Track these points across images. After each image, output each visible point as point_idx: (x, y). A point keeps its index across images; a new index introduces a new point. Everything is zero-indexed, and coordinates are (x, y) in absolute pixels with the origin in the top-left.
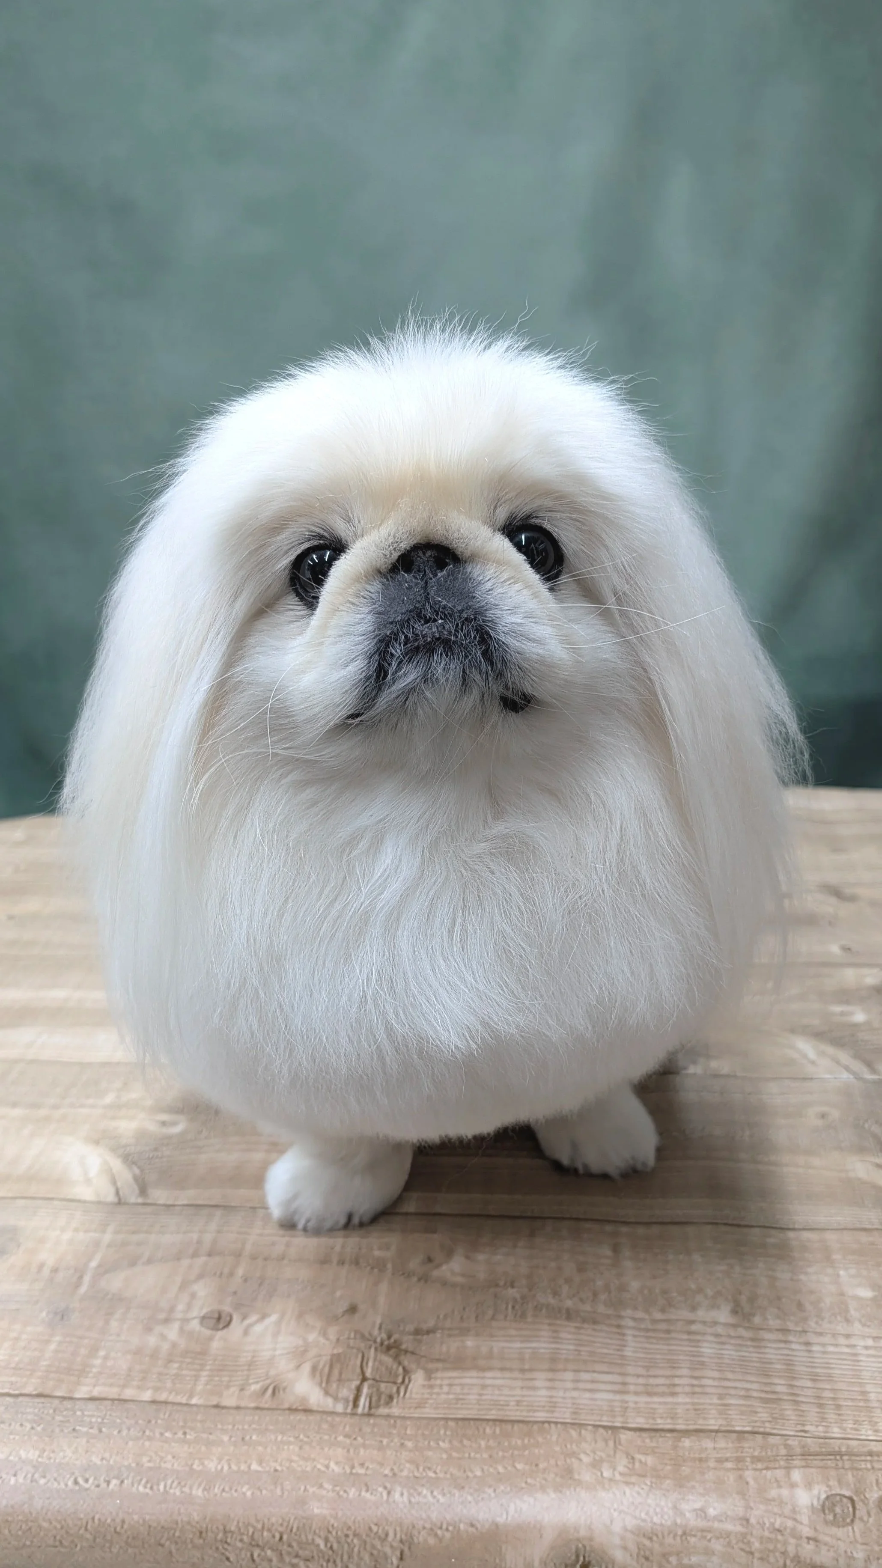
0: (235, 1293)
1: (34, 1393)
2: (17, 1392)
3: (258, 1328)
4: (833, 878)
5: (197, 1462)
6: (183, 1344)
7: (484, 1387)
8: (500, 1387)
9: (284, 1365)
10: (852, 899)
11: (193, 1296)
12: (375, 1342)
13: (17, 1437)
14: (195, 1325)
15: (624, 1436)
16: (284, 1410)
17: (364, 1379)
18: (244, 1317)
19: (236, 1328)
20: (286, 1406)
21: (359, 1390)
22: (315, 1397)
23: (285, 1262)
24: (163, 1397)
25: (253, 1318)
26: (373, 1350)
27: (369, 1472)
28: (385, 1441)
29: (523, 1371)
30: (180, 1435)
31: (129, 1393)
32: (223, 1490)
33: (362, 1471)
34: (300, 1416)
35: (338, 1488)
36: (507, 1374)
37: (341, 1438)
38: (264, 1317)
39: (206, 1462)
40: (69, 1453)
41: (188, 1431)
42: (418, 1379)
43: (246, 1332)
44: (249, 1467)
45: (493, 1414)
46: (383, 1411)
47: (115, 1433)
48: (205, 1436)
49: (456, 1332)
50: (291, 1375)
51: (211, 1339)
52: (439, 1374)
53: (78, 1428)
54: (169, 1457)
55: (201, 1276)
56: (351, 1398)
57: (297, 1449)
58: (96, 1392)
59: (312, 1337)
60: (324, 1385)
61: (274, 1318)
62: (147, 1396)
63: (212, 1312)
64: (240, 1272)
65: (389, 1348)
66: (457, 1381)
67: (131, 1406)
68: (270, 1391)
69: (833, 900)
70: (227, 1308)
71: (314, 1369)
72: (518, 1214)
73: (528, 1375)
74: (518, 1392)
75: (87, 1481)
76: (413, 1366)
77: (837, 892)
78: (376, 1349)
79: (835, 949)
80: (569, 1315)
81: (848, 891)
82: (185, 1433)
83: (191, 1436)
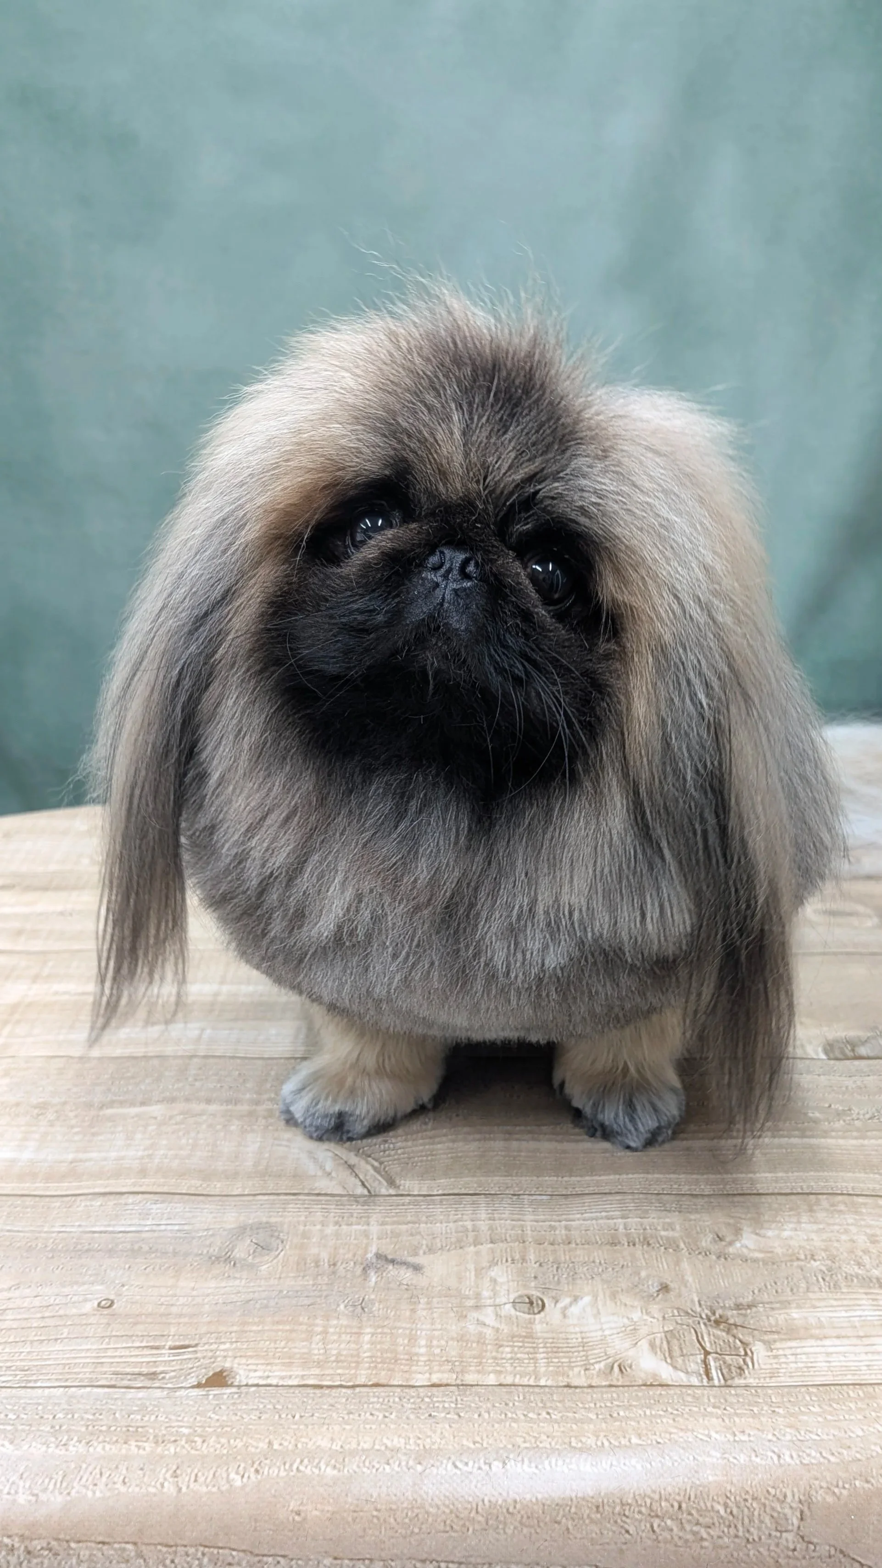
0: (535, 1277)
1: (370, 1383)
2: (350, 1384)
3: (575, 1310)
5: (573, 1439)
6: (505, 1328)
7: (828, 1354)
8: (844, 1354)
9: (619, 1346)
11: (494, 1281)
12: (701, 1317)
13: (374, 1427)
14: (509, 1310)
16: (639, 1386)
17: (707, 1353)
18: (556, 1301)
19: (553, 1312)
20: (640, 1383)
21: (705, 1362)
22: (665, 1372)
23: (573, 1245)
24: (509, 1380)
25: (566, 1301)
26: (703, 1326)
27: (752, 1439)
28: (755, 1410)
29: (859, 1337)
30: (544, 1414)
31: (470, 1378)
32: (612, 1465)
33: (745, 1438)
34: (659, 1390)
35: (726, 1456)
36: (845, 1341)
37: (709, 1409)
38: (576, 1299)
39: (584, 1440)
40: (436, 1438)
41: (551, 1411)
42: (759, 1350)
43: (564, 1314)
44: (630, 1441)
45: (849, 1379)
46: (738, 1381)
47: (476, 1416)
48: (570, 1415)
49: (778, 1305)
50: (631, 1353)
51: (531, 1322)
52: (778, 1345)
53: (433, 1414)
54: (544, 1437)
55: (493, 1263)
56: (702, 1371)
57: (671, 1422)
58: (435, 1378)
59: (636, 1315)
60: (669, 1360)
61: (587, 1299)
62: (492, 1379)
63: (521, 1296)
64: (532, 1257)
65: (717, 1323)
66: (799, 1351)
67: (479, 1389)
68: (616, 1369)
70: (535, 1293)
71: (652, 1345)
72: (788, 1191)
73: (866, 1341)
74: (863, 1357)
75: (466, 1464)
76: (748, 1339)
78: (705, 1324)
82: (548, 1413)
83: (556, 1416)
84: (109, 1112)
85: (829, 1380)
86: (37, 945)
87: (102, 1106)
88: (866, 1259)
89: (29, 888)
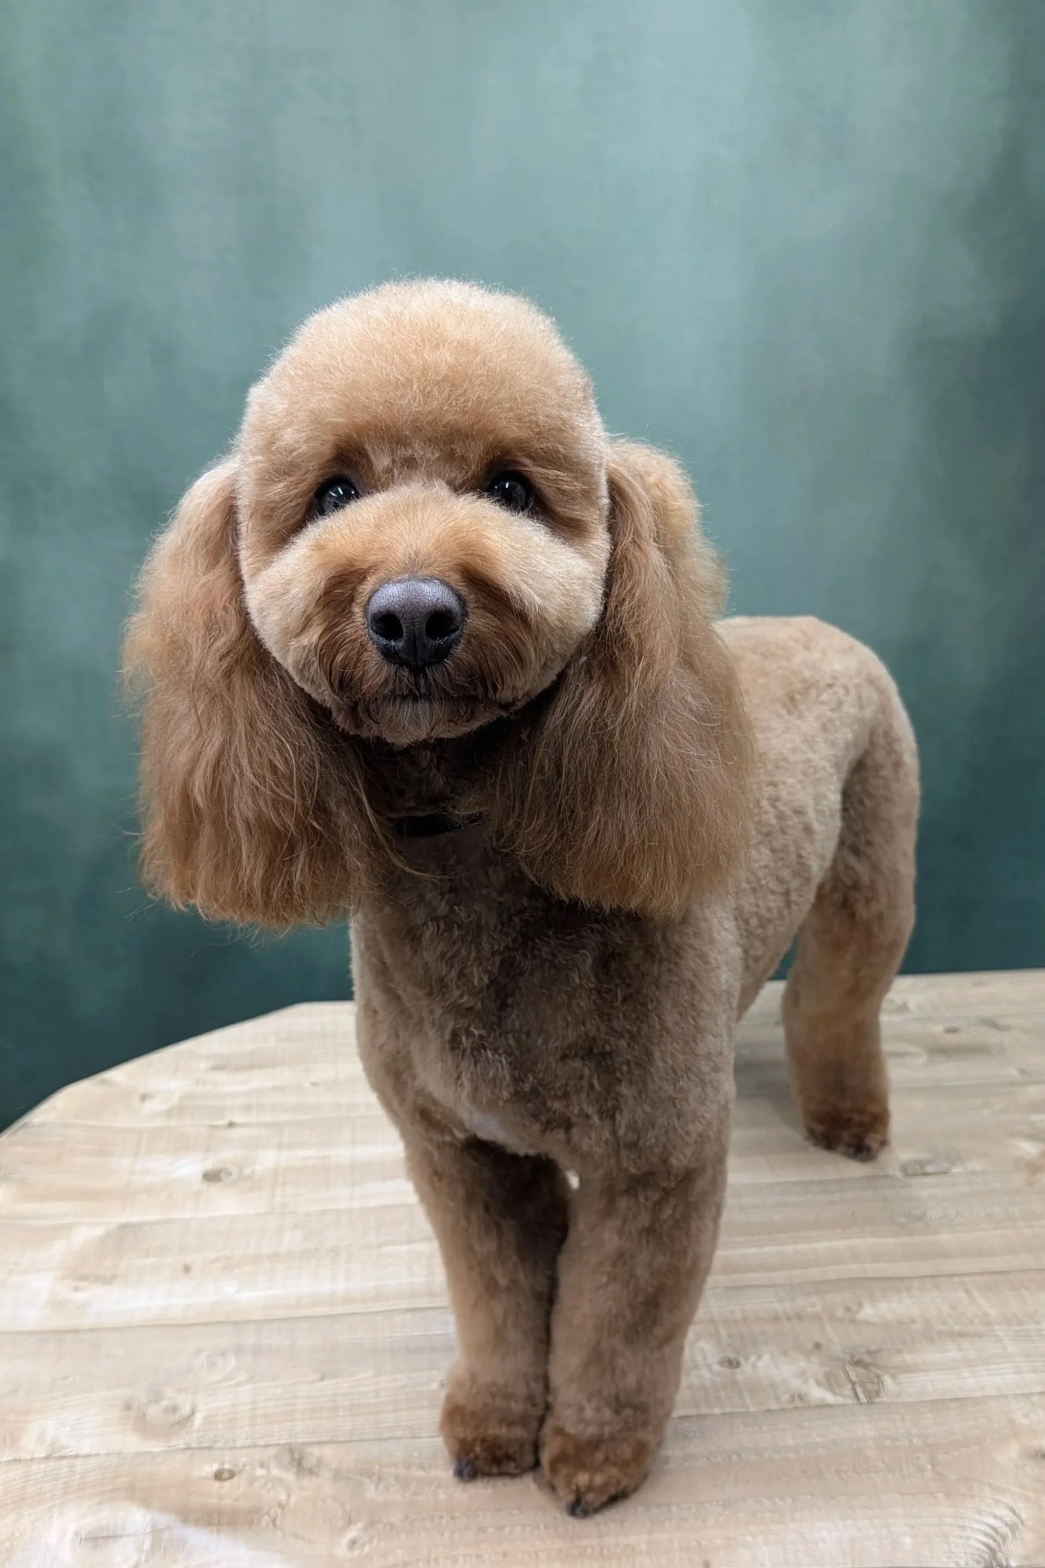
0: (730, 1345)
3: (761, 1364)
4: (986, 1012)
5: (779, 1441)
7: (933, 1380)
8: (943, 1380)
9: (796, 1384)
10: (1007, 1028)
12: (846, 1361)
14: (716, 1367)
15: (1035, 1398)
16: (814, 1407)
17: (853, 1383)
18: (747, 1359)
19: (746, 1367)
20: (814, 1405)
21: (855, 1390)
22: (830, 1398)
24: (729, 1410)
25: (753, 1359)
26: (848, 1366)
28: (891, 1416)
29: (952, 1369)
30: (758, 1429)
34: (828, 1409)
36: (943, 1373)
37: (862, 1418)
38: (760, 1357)
39: (786, 1441)
41: (761, 1426)
42: (888, 1380)
43: (754, 1366)
45: (948, 1397)
46: (876, 1400)
48: (774, 1427)
50: (805, 1387)
51: (734, 1374)
52: (900, 1376)
55: (699, 1337)
56: (853, 1395)
57: (839, 1427)
58: (682, 1412)
59: (803, 1364)
60: (830, 1390)
61: (768, 1357)
62: (718, 1409)
63: (724, 1359)
65: (858, 1364)
68: (797, 1398)
69: (993, 1031)
70: (732, 1356)
71: (818, 1382)
76: (879, 1373)
77: (992, 1024)
78: (850, 1365)
79: (1014, 1072)
80: (962, 1335)
81: (1001, 1022)
83: (765, 1428)
84: (387, 1249)
85: (934, 1397)
86: (267, 1117)
87: (380, 1246)
88: (949, 1321)
89: (237, 1069)
